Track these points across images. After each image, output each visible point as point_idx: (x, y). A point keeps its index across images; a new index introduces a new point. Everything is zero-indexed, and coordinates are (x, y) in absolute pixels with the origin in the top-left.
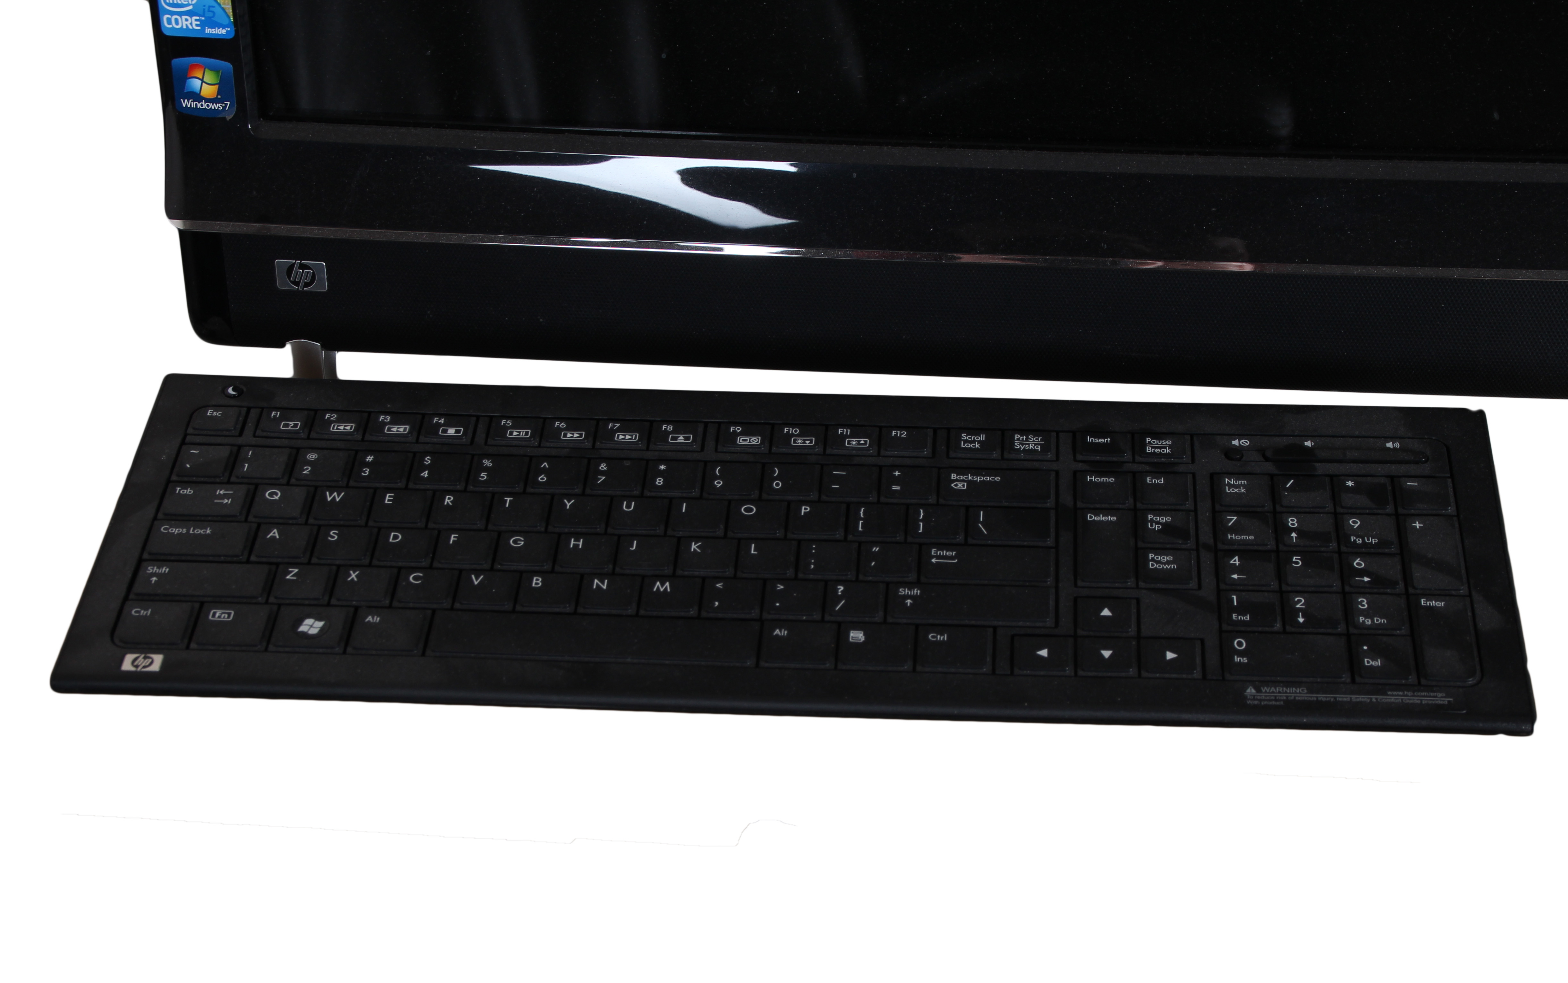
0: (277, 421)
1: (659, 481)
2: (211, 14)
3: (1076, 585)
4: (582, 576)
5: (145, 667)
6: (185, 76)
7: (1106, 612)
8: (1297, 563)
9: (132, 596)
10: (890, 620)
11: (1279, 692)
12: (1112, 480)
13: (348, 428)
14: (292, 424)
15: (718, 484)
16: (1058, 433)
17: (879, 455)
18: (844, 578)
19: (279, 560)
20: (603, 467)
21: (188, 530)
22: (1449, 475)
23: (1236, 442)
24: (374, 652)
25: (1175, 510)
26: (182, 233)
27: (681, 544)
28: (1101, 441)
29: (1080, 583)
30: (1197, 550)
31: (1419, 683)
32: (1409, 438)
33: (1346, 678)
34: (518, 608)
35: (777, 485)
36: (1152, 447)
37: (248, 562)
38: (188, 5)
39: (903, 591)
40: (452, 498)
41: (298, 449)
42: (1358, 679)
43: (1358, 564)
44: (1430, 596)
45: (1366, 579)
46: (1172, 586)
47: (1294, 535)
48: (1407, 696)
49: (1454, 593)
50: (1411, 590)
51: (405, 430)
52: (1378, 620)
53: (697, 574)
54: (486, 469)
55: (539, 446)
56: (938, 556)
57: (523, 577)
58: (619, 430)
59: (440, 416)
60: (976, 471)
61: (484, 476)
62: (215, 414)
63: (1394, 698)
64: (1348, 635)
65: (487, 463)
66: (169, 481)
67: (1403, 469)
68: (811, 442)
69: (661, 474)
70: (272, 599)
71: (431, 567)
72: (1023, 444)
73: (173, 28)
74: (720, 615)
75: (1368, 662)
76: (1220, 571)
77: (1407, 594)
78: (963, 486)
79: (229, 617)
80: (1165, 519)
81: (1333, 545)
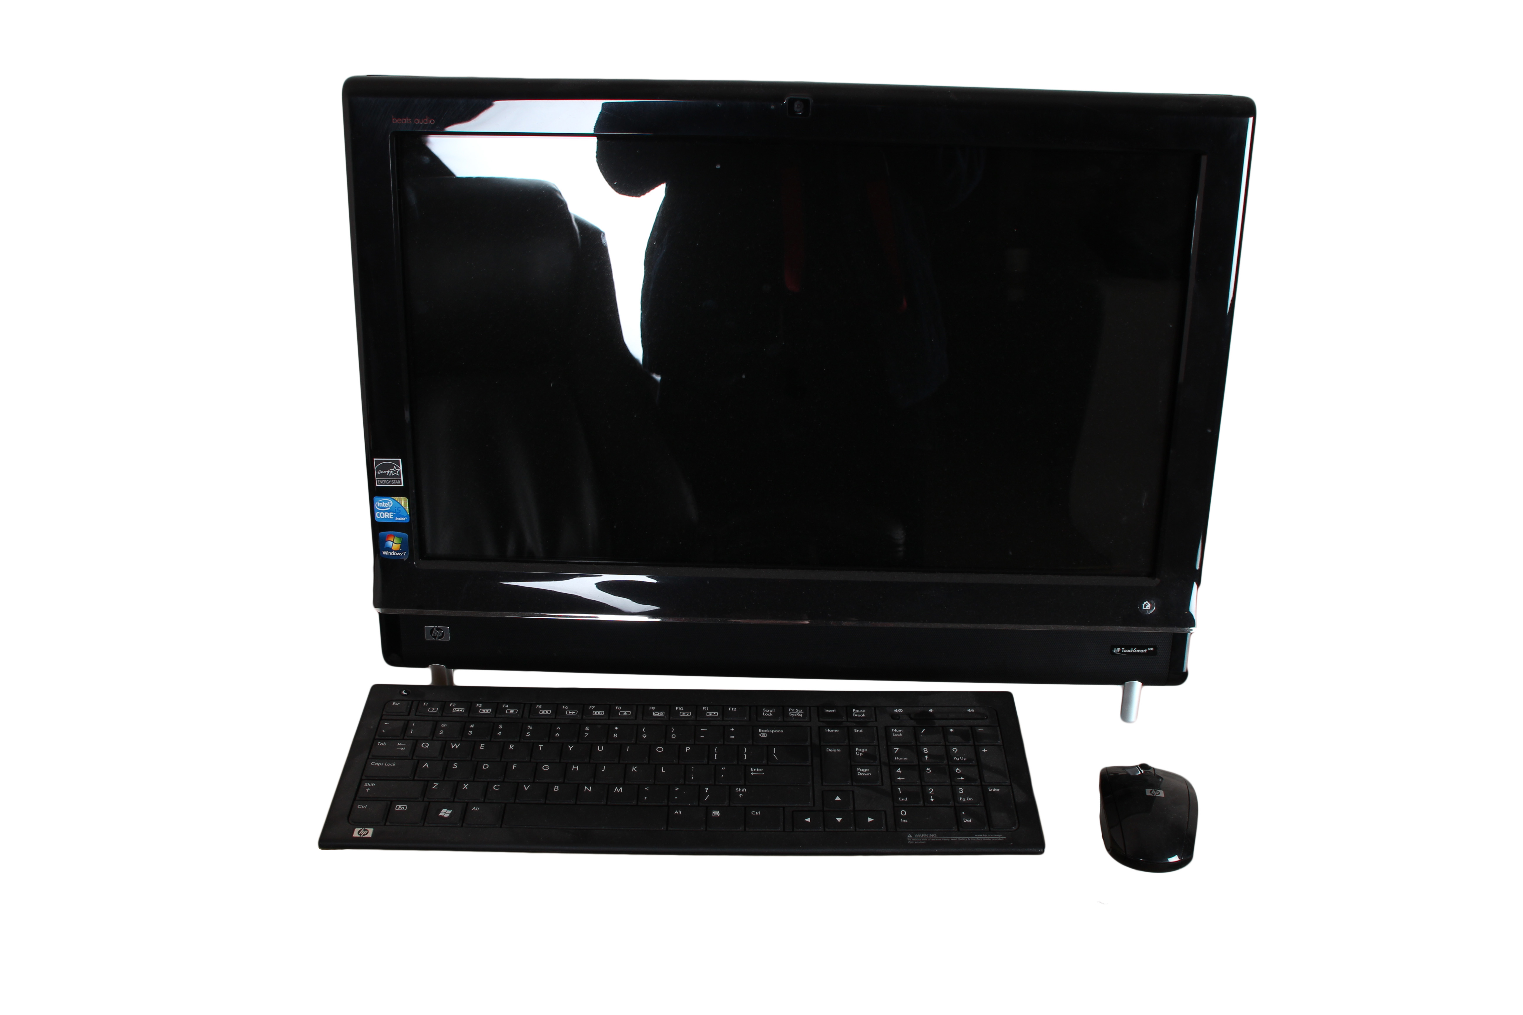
0: (427, 707)
1: (615, 736)
2: (399, 511)
3: (822, 785)
4: (579, 785)
5: (364, 835)
6: (385, 540)
7: (838, 798)
8: (929, 771)
9: (357, 798)
10: (732, 804)
11: (924, 837)
12: (837, 731)
13: (461, 710)
14: (434, 709)
15: (644, 736)
16: (810, 707)
17: (723, 720)
18: (708, 783)
19: (429, 779)
20: (587, 728)
21: (384, 764)
22: (997, 725)
23: (896, 711)
24: (477, 826)
25: (869, 745)
26: (380, 615)
27: (627, 768)
28: (831, 711)
29: (824, 784)
30: (880, 765)
31: (990, 830)
32: (978, 707)
33: (955, 828)
34: (548, 802)
35: (674, 736)
36: (856, 714)
37: (414, 780)
38: (388, 507)
39: (738, 790)
40: (513, 746)
41: (437, 722)
42: (961, 829)
43: (957, 771)
44: (993, 786)
45: (962, 778)
46: (869, 784)
47: (926, 757)
48: (984, 837)
49: (1003, 784)
50: (983, 783)
51: (489, 711)
52: (969, 799)
53: (635, 783)
54: (530, 730)
55: (555, 718)
56: (755, 771)
57: (549, 786)
58: (595, 709)
59: (506, 703)
60: (771, 728)
61: (528, 734)
62: (396, 704)
63: (978, 838)
64: (955, 807)
65: (530, 727)
66: (374, 739)
67: (976, 722)
68: (689, 714)
69: (616, 731)
70: (426, 799)
71: (504, 781)
72: (793, 714)
73: (380, 518)
74: (648, 804)
75: (965, 820)
76: (892, 776)
77: (982, 785)
78: (765, 735)
79: (405, 809)
80: (864, 750)
81: (945, 762)
